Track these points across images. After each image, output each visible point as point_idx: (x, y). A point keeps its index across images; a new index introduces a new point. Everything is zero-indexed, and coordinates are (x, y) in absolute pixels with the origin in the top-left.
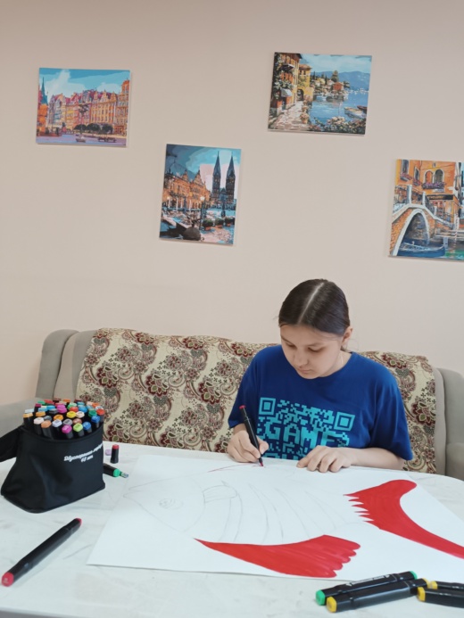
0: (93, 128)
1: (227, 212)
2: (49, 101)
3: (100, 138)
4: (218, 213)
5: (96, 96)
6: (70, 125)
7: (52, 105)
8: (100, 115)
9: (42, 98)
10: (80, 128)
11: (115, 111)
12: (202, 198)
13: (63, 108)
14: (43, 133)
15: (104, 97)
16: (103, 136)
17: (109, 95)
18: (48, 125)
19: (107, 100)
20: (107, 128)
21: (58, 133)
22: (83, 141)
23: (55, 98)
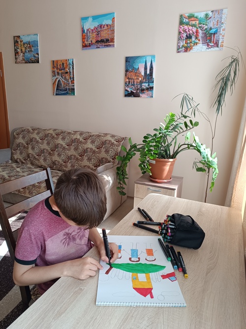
0: (102, 41)
1: (150, 84)
2: (85, 32)
3: (105, 45)
4: (147, 85)
5: (102, 26)
6: (94, 41)
7: (87, 33)
8: (104, 35)
9: (83, 31)
10: (97, 42)
11: (110, 32)
12: (140, 79)
13: (91, 34)
14: (85, 46)
15: (106, 26)
16: (106, 44)
17: (107, 25)
18: (86, 42)
19: (107, 28)
20: (107, 40)
21: (90, 45)
22: (99, 47)
23: (88, 30)
